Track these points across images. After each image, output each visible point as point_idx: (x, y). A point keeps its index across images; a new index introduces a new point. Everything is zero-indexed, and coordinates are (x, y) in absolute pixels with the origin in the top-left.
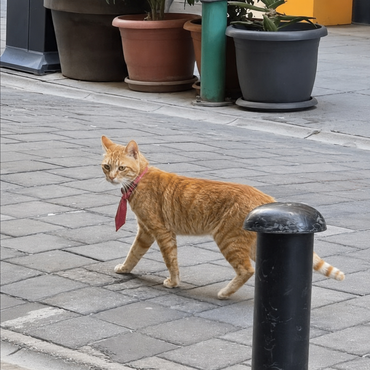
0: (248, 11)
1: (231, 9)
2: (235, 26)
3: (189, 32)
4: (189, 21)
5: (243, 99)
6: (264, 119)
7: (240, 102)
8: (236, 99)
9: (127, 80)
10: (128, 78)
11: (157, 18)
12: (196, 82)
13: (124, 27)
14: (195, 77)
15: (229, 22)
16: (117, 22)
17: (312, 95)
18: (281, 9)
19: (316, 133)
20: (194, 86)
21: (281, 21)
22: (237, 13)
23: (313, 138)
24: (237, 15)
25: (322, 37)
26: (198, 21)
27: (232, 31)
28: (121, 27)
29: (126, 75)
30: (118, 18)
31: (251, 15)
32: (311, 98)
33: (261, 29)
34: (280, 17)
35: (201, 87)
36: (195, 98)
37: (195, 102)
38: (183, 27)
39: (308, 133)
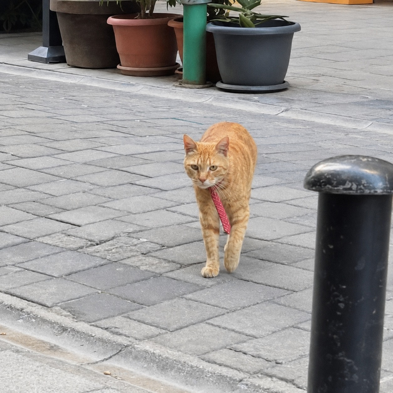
0: (226, 11)
1: (210, 10)
2: (215, 24)
3: (172, 28)
4: (173, 20)
5: (222, 82)
6: (239, 98)
7: (219, 85)
8: (216, 83)
9: (118, 67)
10: (121, 65)
11: (146, 16)
12: (178, 68)
13: (117, 25)
14: (177, 64)
15: (209, 20)
16: (111, 21)
17: (285, 80)
18: (256, 10)
19: (286, 110)
20: (177, 72)
21: (257, 19)
22: (216, 13)
23: (284, 114)
24: (217, 14)
25: (296, 31)
26: (180, 19)
27: (211, 27)
28: (115, 24)
29: (119, 63)
30: (112, 17)
31: (228, 14)
32: (284, 82)
33: (238, 26)
34: (256, 16)
35: (183, 72)
36: (177, 81)
37: (177, 84)
38: (167, 24)
39: (279, 111)
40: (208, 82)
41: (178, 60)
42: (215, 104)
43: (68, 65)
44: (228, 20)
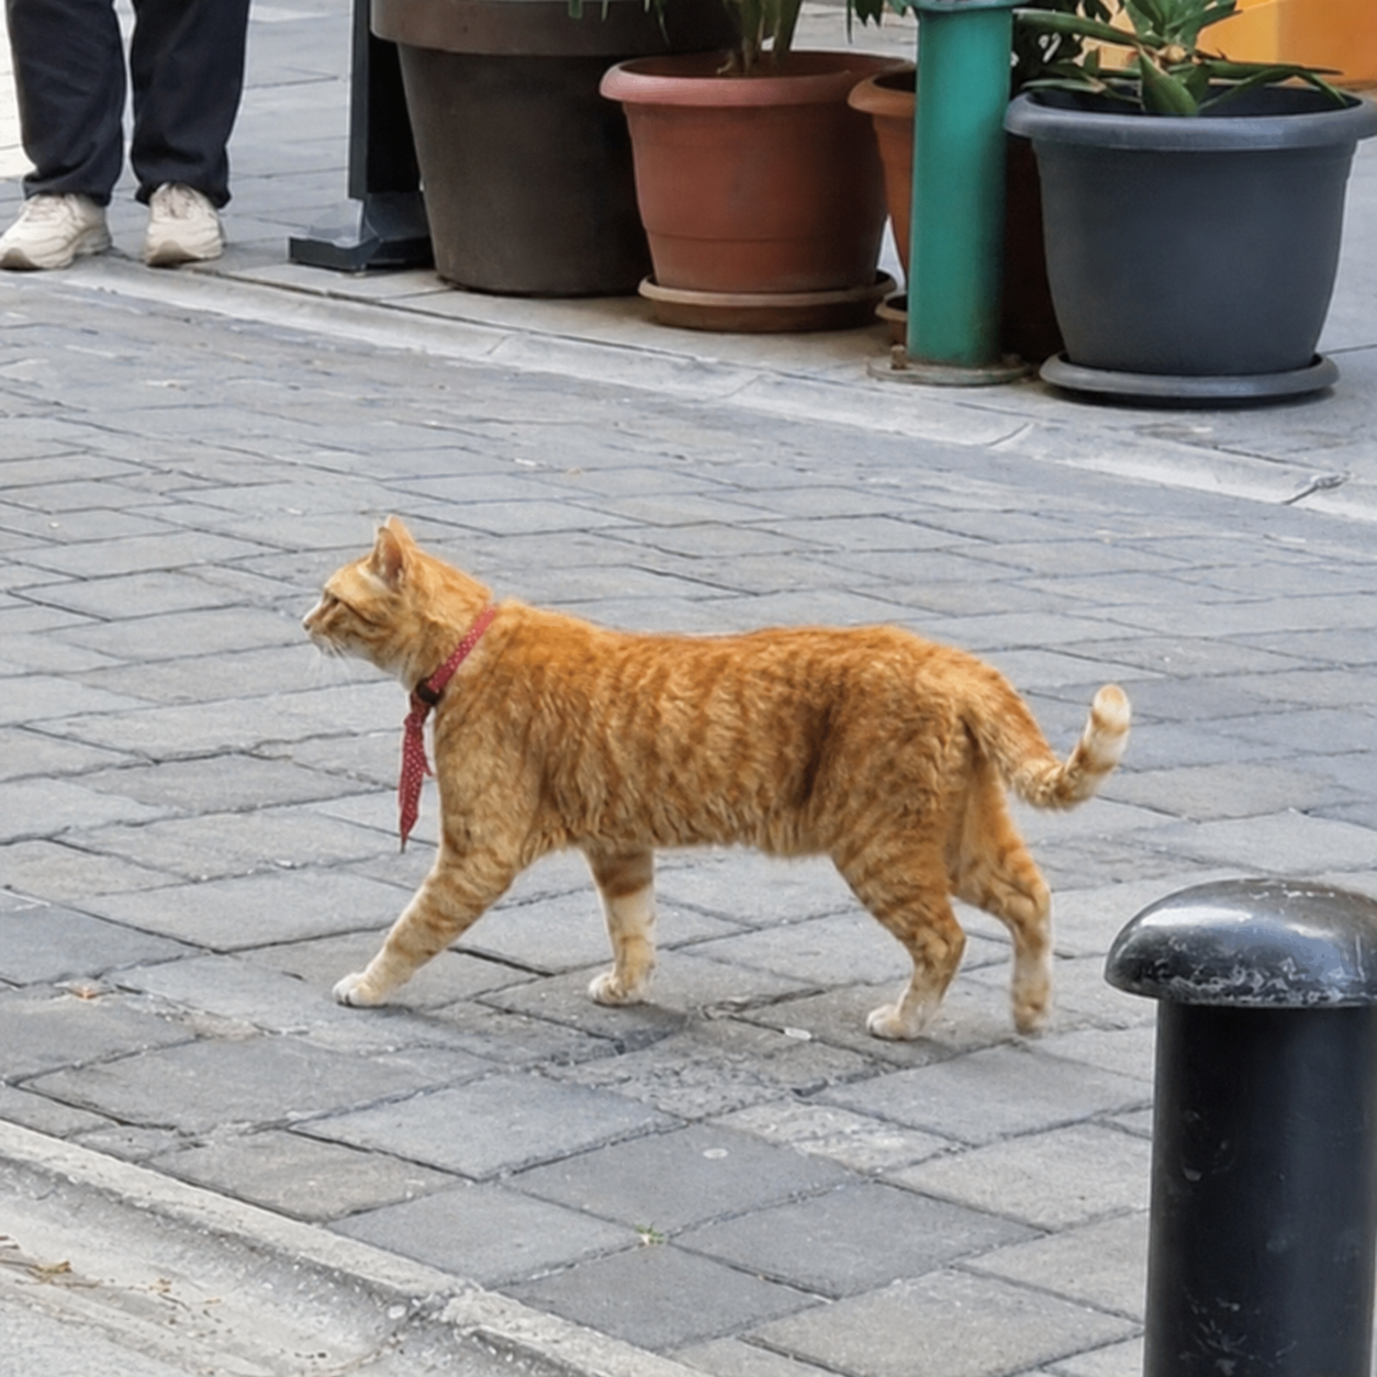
0: (1089, 45)
1: (1024, 37)
2: (1040, 99)
3: (866, 118)
4: (870, 81)
5: (1065, 359)
6: (1139, 429)
7: (1056, 371)
8: (1042, 361)
9: (646, 288)
10: (653, 281)
11: (761, 66)
12: (888, 297)
13: (641, 100)
14: (884, 277)
15: (1018, 82)
16: (620, 83)
17: (1319, 349)
18: (1210, 40)
19: (1331, 485)
20: (884, 312)
21: (1213, 81)
22: (1043, 52)
23: (1316, 502)
24: (1047, 56)
25: (1364, 137)
26: (900, 79)
27: (1028, 116)
28: (632, 99)
29: (646, 271)
30: (625, 69)
31: (1095, 56)
32: (1317, 360)
33: (1133, 110)
34: (1205, 69)
35: (911, 316)
36: (882, 352)
37: (884, 364)
38: (846, 101)
39: (1298, 486)
40: (1012, 358)
41: (888, 259)
42: (1039, 453)
43: (444, 280)
44: (1096, 87)
